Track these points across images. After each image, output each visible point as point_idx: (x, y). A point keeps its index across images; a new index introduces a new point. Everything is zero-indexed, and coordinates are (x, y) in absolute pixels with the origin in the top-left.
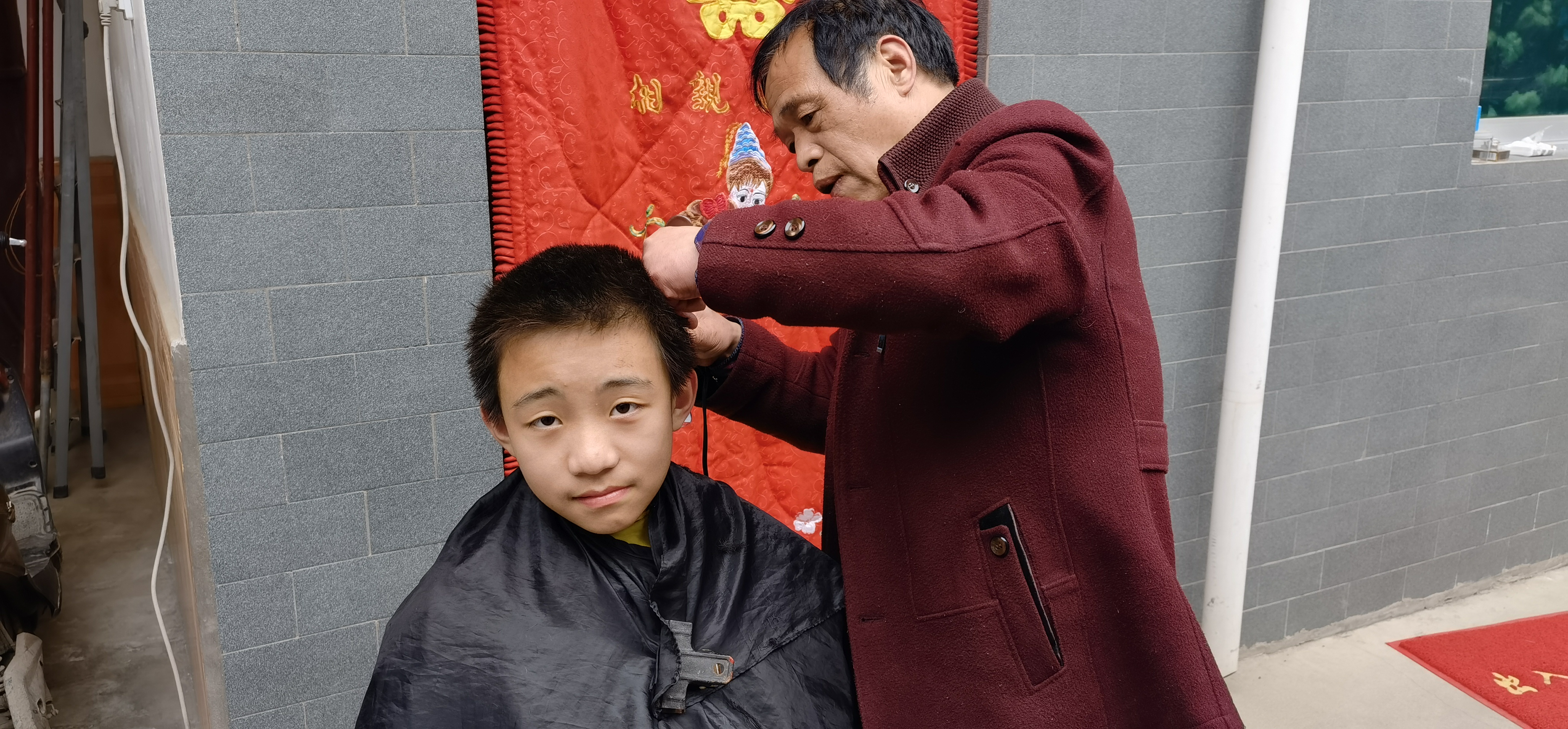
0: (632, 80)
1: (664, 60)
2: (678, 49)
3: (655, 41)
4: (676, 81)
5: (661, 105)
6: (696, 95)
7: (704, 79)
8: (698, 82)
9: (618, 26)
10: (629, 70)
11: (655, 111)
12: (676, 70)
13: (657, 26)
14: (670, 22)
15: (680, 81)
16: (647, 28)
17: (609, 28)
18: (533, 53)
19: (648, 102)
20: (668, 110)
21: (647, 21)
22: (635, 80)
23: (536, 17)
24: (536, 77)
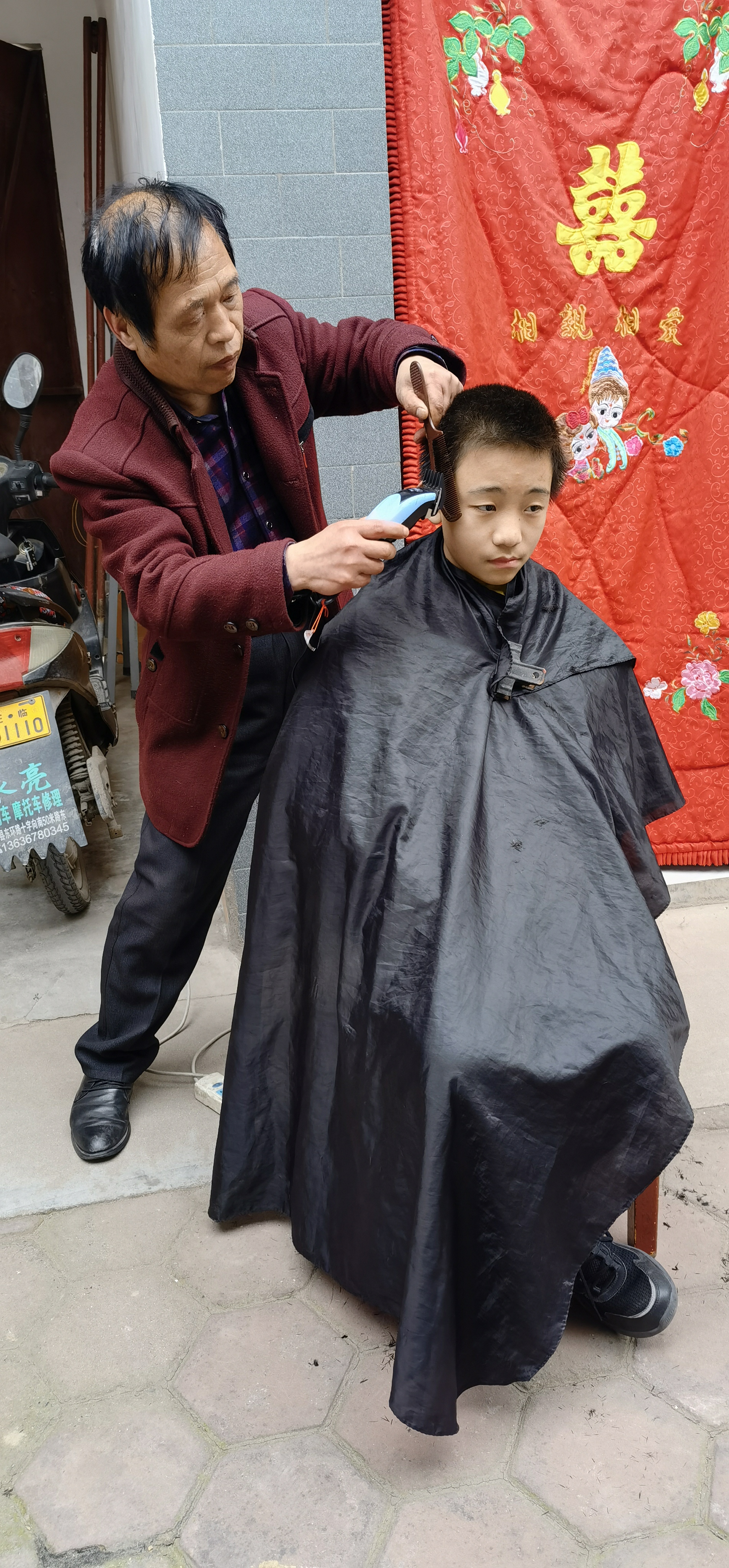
0: (513, 315)
1: (539, 296)
2: (550, 285)
3: (531, 279)
4: (548, 312)
5: (536, 334)
6: (564, 325)
7: (572, 311)
8: (566, 313)
9: (502, 268)
10: (512, 306)
11: (531, 340)
12: (548, 304)
13: (534, 267)
14: (544, 262)
15: (552, 312)
16: (526, 269)
17: (495, 271)
18: (433, 292)
19: (525, 332)
20: (542, 338)
21: (526, 263)
22: (515, 314)
23: (435, 262)
24: (435, 311)
